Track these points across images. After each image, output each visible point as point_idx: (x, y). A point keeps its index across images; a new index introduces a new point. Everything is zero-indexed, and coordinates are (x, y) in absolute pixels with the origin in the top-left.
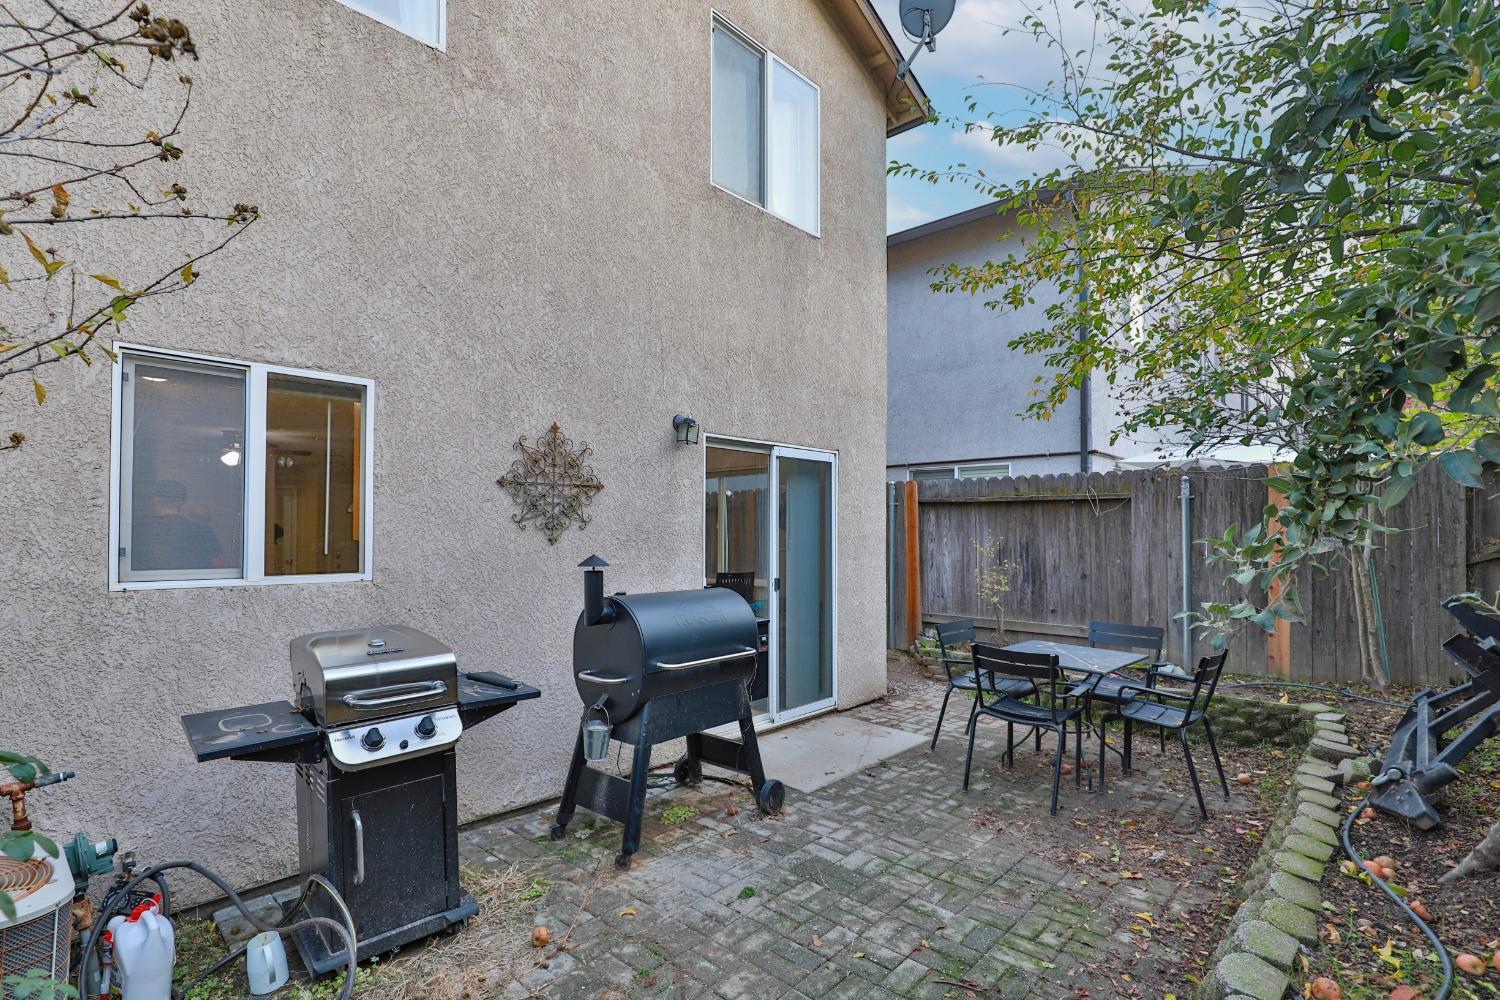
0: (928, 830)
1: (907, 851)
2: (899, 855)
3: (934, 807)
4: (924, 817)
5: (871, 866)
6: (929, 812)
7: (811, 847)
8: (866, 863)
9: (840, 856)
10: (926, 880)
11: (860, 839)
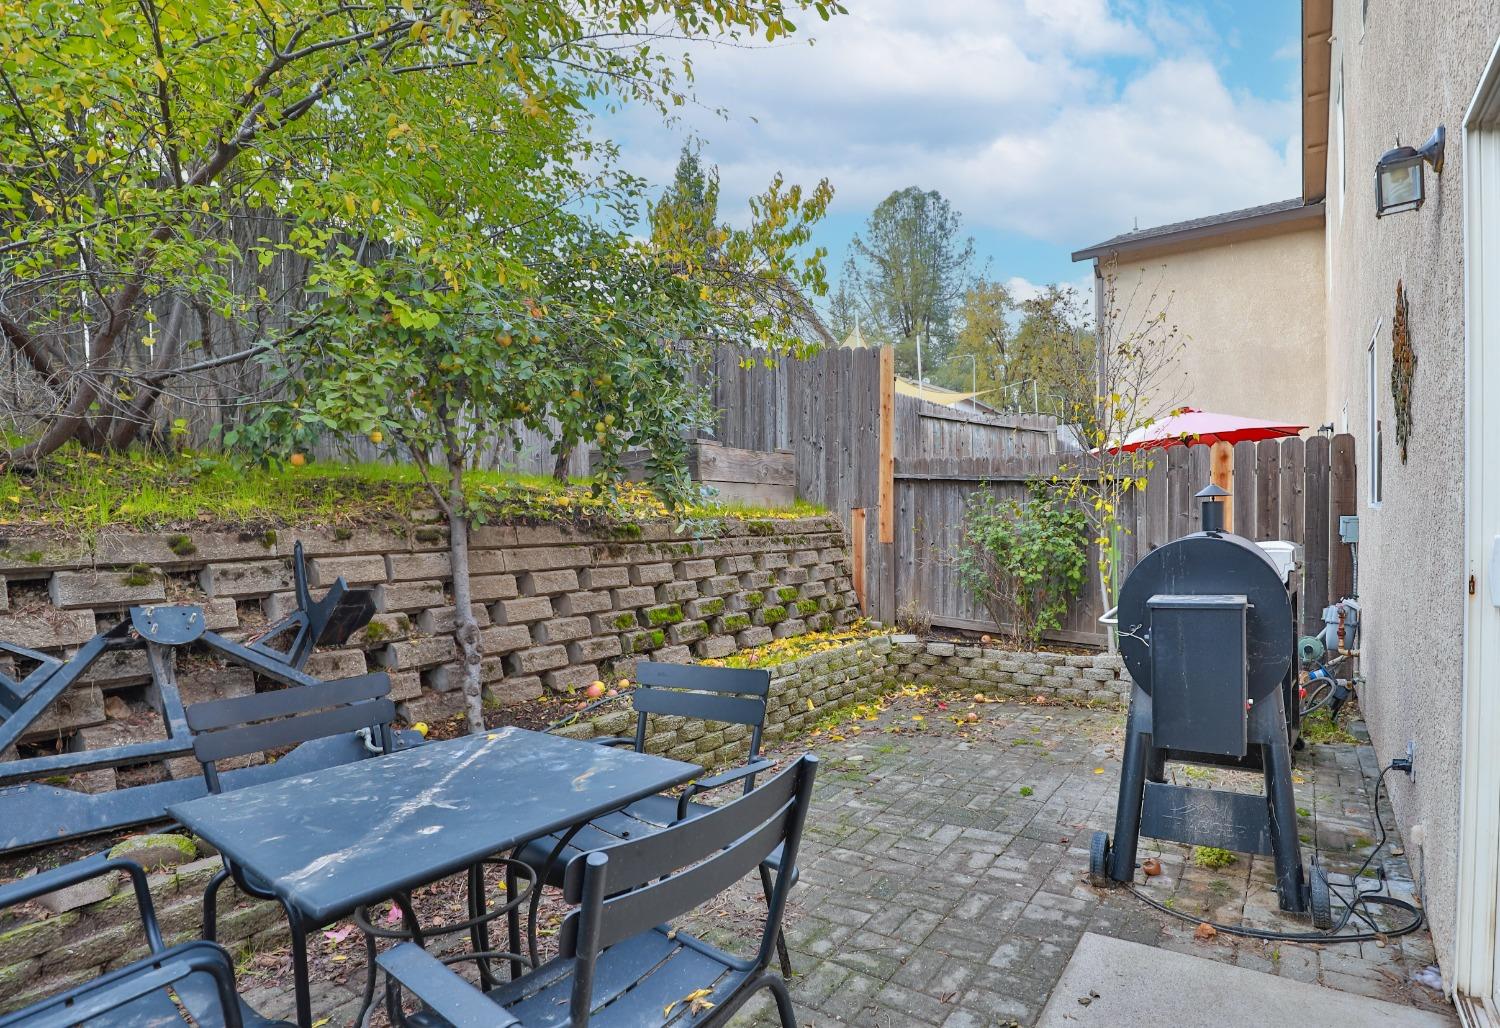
0: (866, 887)
1: (892, 852)
2: (901, 845)
3: (855, 929)
4: (872, 906)
5: (929, 829)
6: (865, 917)
7: (1007, 839)
8: (934, 832)
9: (965, 834)
10: (871, 826)
11: (953, 857)
